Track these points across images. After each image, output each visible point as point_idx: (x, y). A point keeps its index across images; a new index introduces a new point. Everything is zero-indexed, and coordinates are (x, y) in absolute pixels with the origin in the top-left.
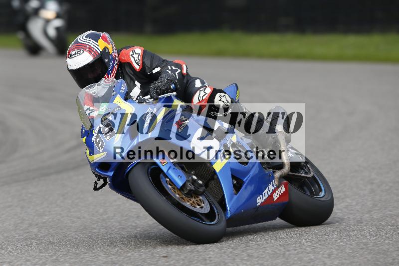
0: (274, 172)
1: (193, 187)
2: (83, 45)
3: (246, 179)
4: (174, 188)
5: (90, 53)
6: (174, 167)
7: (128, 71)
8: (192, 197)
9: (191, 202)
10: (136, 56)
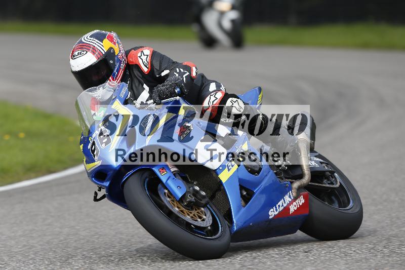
0: (292, 183)
1: (193, 199)
2: (87, 45)
3: (256, 190)
4: (173, 201)
5: (94, 53)
6: (174, 177)
7: (136, 74)
8: (192, 209)
9: (191, 215)
10: (144, 58)
